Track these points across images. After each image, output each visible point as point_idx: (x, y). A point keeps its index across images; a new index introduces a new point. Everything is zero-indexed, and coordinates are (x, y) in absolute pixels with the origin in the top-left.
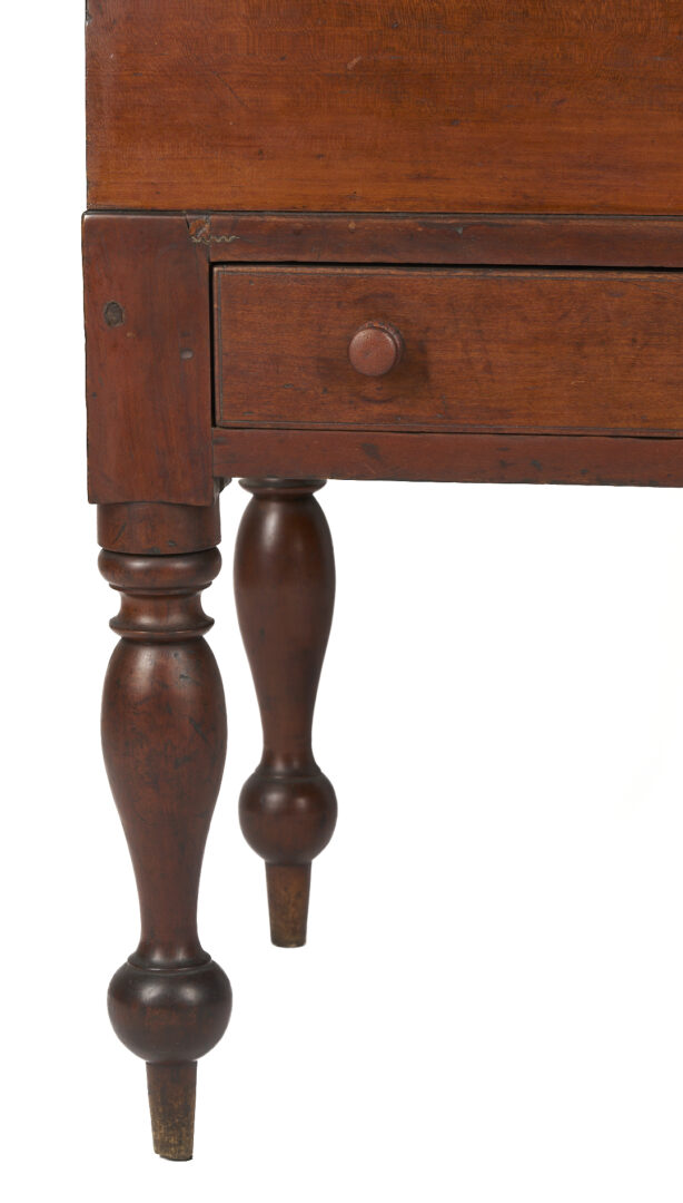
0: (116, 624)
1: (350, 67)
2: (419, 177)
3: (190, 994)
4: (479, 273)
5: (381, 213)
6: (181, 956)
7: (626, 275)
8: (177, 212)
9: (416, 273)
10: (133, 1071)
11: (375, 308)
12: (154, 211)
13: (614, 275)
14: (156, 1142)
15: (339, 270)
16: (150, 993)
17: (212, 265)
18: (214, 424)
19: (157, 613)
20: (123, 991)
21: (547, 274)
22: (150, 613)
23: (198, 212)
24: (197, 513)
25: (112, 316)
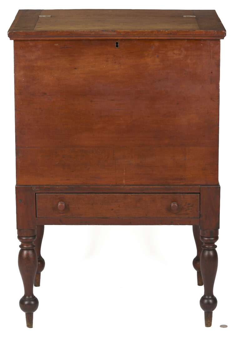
0: (20, 246)
1: (57, 163)
2: (67, 180)
3: (32, 303)
4: (77, 194)
5: (62, 185)
6: (31, 297)
7: (99, 194)
8: (30, 185)
9: (67, 194)
10: (23, 314)
11: (61, 200)
12: (27, 185)
13: (98, 194)
14: (27, 325)
15: (55, 194)
16: (26, 303)
17: (36, 193)
18: (36, 217)
19: (27, 245)
20: (22, 302)
21: (87, 194)
22: (26, 245)
23: (34, 185)
24: (34, 230)
25: (20, 201)
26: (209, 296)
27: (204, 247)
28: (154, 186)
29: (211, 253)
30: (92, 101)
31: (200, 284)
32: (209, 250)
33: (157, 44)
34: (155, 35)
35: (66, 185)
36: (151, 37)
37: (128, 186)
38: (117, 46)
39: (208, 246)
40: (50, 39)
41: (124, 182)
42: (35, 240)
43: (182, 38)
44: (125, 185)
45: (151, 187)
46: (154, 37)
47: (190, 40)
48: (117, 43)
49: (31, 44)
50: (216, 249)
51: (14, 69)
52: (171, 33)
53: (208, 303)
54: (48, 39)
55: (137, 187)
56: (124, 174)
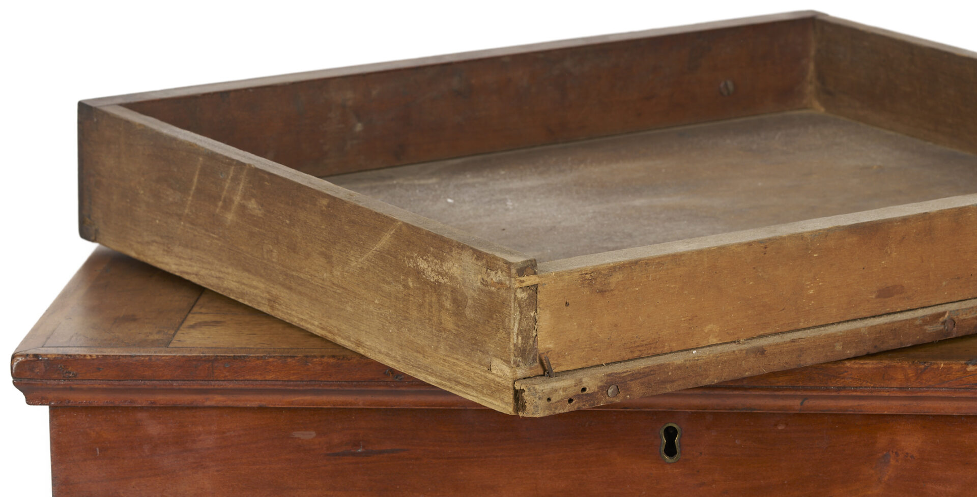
33: (912, 441)
34: (901, 389)
36: (877, 403)
38: (671, 450)
40: (264, 403)
48: (670, 434)
49: (154, 428)
54: (255, 404)
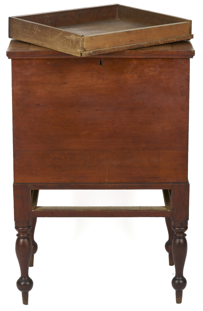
0: (17, 235)
1: (49, 164)
2: (58, 179)
3: (28, 283)
5: (53, 183)
6: (27, 279)
8: (26, 184)
10: (20, 293)
12: (23, 183)
14: (23, 303)
16: (22, 283)
20: (19, 283)
22: (22, 235)
23: (29, 183)
24: (29, 222)
25: (17, 197)
26: (179, 277)
27: (175, 235)
28: (132, 184)
29: (182, 241)
30: (79, 111)
31: (171, 264)
32: (180, 238)
33: (135, 62)
34: (134, 54)
35: (57, 183)
36: (130, 56)
37: (110, 184)
38: (101, 64)
39: (179, 235)
40: (43, 58)
41: (107, 180)
42: (30, 230)
43: (157, 57)
44: (108, 183)
45: (130, 184)
46: (133, 56)
47: (164, 58)
48: (101, 62)
49: (26, 62)
50: (186, 237)
51: (12, 84)
52: (147, 53)
53: (179, 283)
54: (41, 58)
55: (118, 184)
56: (107, 173)
